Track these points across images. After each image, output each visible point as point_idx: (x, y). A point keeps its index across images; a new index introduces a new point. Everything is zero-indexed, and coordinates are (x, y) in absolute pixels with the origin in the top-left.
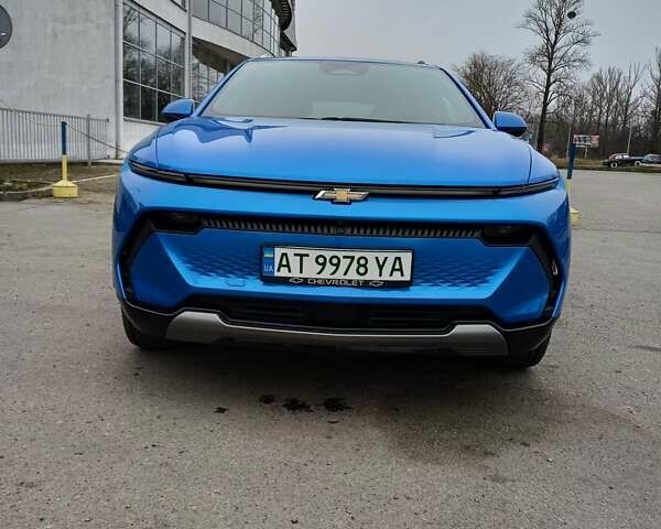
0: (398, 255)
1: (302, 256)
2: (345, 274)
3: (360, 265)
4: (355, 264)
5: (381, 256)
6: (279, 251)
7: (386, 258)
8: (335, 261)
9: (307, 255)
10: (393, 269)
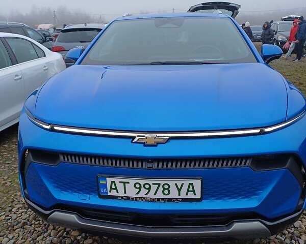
0: (191, 182)
1: (125, 183)
2: (155, 194)
3: (164, 189)
4: (161, 189)
5: (179, 183)
6: (109, 180)
7: (183, 184)
8: (147, 186)
9: (128, 183)
10: (188, 191)
